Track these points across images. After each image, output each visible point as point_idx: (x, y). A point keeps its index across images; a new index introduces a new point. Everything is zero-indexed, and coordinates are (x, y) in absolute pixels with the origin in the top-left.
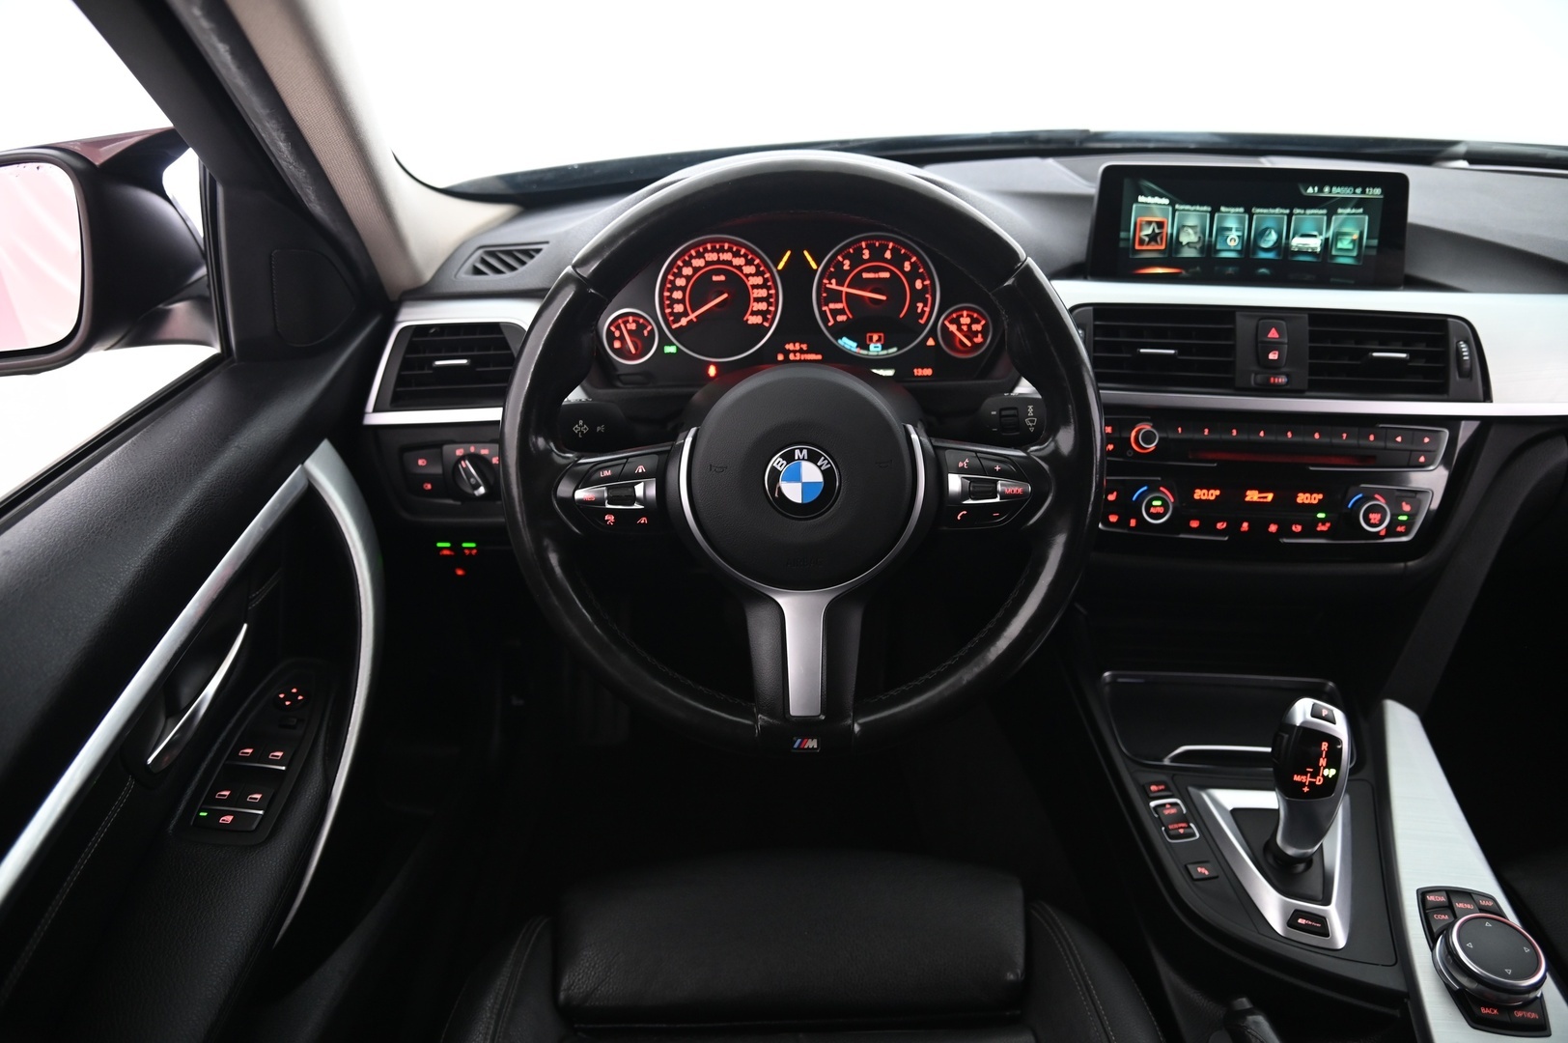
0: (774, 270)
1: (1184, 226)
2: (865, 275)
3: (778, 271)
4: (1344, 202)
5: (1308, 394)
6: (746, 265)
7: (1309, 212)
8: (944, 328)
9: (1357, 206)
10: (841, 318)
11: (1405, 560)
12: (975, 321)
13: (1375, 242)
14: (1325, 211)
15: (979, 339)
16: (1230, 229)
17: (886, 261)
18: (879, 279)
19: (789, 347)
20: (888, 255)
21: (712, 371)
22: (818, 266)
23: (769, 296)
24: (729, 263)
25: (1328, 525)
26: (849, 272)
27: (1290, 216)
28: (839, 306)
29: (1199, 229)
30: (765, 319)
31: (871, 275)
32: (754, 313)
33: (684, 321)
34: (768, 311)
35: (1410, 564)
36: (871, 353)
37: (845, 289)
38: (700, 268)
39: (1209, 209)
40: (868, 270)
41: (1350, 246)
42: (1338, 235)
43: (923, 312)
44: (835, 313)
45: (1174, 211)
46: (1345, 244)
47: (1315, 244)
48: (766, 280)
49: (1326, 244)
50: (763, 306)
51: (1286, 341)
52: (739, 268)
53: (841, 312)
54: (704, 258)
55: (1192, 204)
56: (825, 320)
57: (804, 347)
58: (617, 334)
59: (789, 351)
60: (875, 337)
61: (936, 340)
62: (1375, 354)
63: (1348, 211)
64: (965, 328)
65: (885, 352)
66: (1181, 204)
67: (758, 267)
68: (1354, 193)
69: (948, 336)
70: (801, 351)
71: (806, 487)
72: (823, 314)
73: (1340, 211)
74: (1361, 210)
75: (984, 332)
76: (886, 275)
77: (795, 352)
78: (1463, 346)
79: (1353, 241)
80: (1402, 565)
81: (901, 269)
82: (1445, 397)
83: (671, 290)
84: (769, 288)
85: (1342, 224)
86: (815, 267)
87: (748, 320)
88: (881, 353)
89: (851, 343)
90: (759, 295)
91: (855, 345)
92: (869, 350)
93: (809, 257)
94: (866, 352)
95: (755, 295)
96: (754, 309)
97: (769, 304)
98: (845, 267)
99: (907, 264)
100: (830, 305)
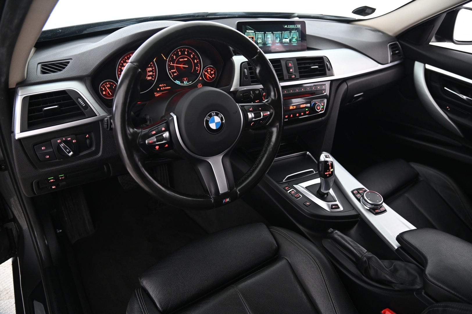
1: (258, 38)
2: (180, 60)
3: (155, 61)
4: (293, 29)
5: (299, 79)
7: (286, 32)
8: (204, 73)
9: (296, 30)
10: (175, 74)
11: (321, 118)
12: (212, 71)
13: (300, 39)
14: (289, 32)
15: (213, 76)
16: (269, 38)
17: (186, 55)
18: (184, 60)
19: (161, 85)
20: (186, 53)
23: (153, 70)
25: (308, 112)
26: (176, 59)
27: (282, 33)
28: (174, 70)
29: (262, 39)
30: (152, 78)
31: (182, 60)
32: (149, 76)
34: (153, 75)
35: (323, 118)
36: (184, 84)
37: (175, 65)
39: (263, 33)
40: (181, 58)
41: (295, 41)
42: (293, 38)
43: (198, 69)
44: (173, 73)
45: (255, 34)
46: (294, 40)
47: (288, 40)
48: (151, 65)
49: (290, 40)
50: (151, 73)
51: (293, 66)
53: (175, 72)
55: (259, 32)
56: (171, 76)
57: (165, 85)
58: (104, 89)
59: (161, 87)
60: (185, 79)
61: (202, 77)
62: (312, 67)
63: (294, 31)
64: (209, 73)
65: (188, 83)
66: (257, 32)
68: (295, 27)
69: (205, 75)
70: (164, 87)
71: (217, 124)
72: (170, 73)
73: (292, 31)
74: (296, 31)
75: (214, 73)
76: (186, 59)
77: (162, 87)
78: (327, 63)
79: (296, 39)
80: (321, 119)
81: (190, 57)
82: (326, 76)
84: (152, 67)
85: (293, 35)
86: (165, 59)
87: (147, 78)
88: (187, 84)
89: (178, 82)
90: (150, 70)
91: (180, 82)
92: (184, 83)
93: (163, 57)
94: (183, 84)
95: (148, 70)
96: (149, 74)
97: (153, 73)
98: (174, 58)
99: (192, 55)
100: (172, 70)
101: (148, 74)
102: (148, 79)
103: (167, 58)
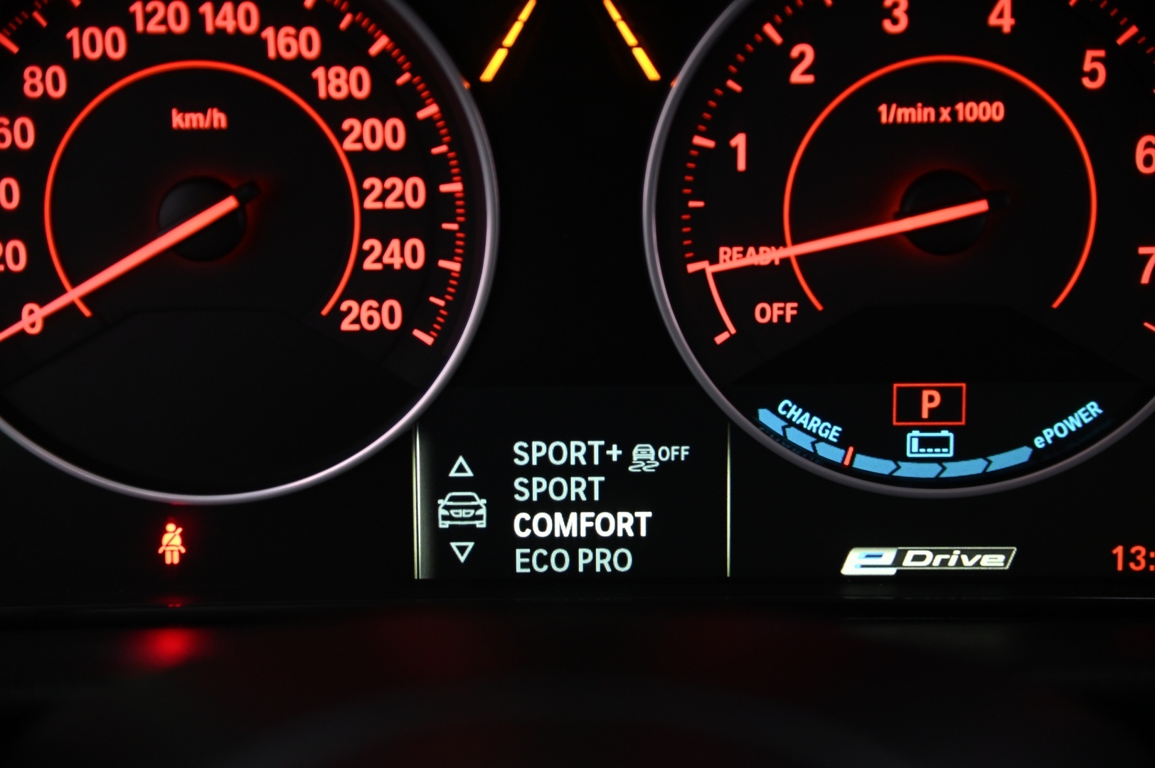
0: (462, 87)
2: (888, 114)
3: (479, 90)
6: (326, 60)
10: (769, 312)
17: (993, 42)
18: (956, 125)
20: (1002, 16)
21: (172, 543)
22: (668, 73)
23: (438, 205)
24: (250, 48)
26: (811, 98)
28: (767, 256)
30: (416, 314)
31: (920, 114)
33: (32, 318)
34: (430, 277)
36: (907, 470)
38: (106, 69)
40: (904, 89)
48: (420, 134)
50: (404, 254)
52: (298, 73)
54: (128, 23)
56: (700, 324)
60: (930, 399)
65: (974, 467)
67: (382, 69)
76: (992, 111)
84: (434, 173)
86: (652, 73)
87: (339, 315)
88: (958, 469)
89: (815, 424)
90: (391, 203)
91: (834, 432)
92: (898, 454)
93: (630, 39)
94: (882, 466)
95: (370, 203)
96: (369, 265)
97: (438, 246)
98: (797, 77)
99: (1092, 60)
100: (722, 250)
101: (363, 255)
102: (346, 325)
103: (667, 67)
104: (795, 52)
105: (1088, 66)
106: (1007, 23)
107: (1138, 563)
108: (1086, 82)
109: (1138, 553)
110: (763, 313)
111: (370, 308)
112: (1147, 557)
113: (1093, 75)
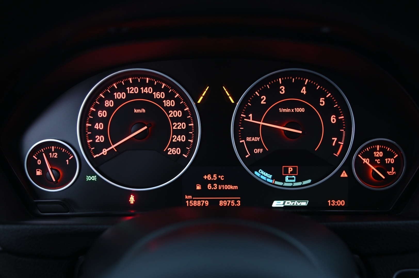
0: (194, 104)
2: (281, 110)
3: (197, 105)
6: (166, 99)
8: (358, 161)
10: (257, 151)
12: (387, 155)
15: (392, 172)
17: (302, 96)
18: (295, 113)
19: (209, 177)
20: (304, 91)
21: (132, 199)
22: (236, 101)
23: (188, 128)
24: (150, 96)
26: (266, 106)
28: (256, 139)
30: (184, 151)
31: (288, 110)
32: (174, 145)
33: (105, 152)
34: (187, 143)
36: (286, 184)
37: (261, 123)
38: (122, 101)
40: (284, 105)
43: (338, 145)
44: (252, 145)
48: (185, 114)
50: (181, 138)
52: (160, 101)
53: (258, 145)
54: (126, 92)
56: (243, 153)
57: (221, 177)
58: (39, 162)
59: (208, 182)
60: (290, 169)
61: (350, 172)
64: (378, 161)
65: (300, 184)
67: (177, 100)
69: (360, 165)
70: (219, 182)
72: (240, 147)
75: (397, 165)
76: (302, 110)
77: (212, 182)
81: (317, 104)
83: (93, 122)
84: (188, 122)
86: (233, 102)
87: (167, 151)
88: (296, 184)
89: (267, 175)
90: (178, 128)
91: (270, 176)
92: (284, 181)
93: (228, 94)
94: (281, 184)
95: (174, 128)
96: (174, 141)
97: (188, 137)
98: (262, 102)
99: (322, 100)
100: (247, 138)
101: (173, 139)
102: (169, 153)
104: (262, 98)
105: (321, 101)
106: (305, 92)
107: (333, 204)
108: (321, 104)
109: (333, 202)
110: (256, 151)
111: (174, 150)
112: (335, 203)
113: (322, 103)
